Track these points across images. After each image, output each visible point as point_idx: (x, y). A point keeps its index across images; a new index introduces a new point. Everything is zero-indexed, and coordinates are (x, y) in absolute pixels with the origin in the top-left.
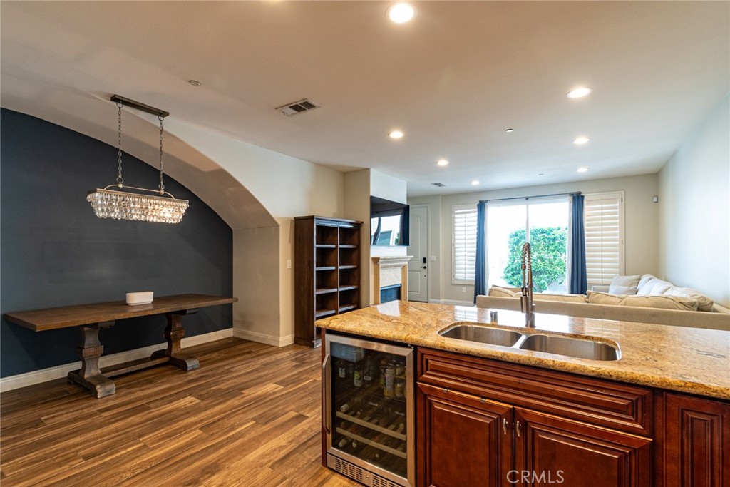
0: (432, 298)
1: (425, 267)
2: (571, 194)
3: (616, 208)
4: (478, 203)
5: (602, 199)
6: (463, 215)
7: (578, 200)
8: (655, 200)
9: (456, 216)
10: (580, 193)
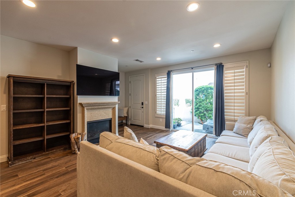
0: (145, 124)
1: (143, 108)
2: (216, 64)
3: (243, 72)
4: (167, 72)
5: (234, 67)
6: (160, 79)
7: (220, 69)
8: (269, 65)
9: (157, 80)
10: (221, 64)
